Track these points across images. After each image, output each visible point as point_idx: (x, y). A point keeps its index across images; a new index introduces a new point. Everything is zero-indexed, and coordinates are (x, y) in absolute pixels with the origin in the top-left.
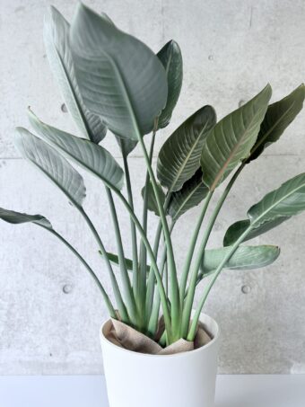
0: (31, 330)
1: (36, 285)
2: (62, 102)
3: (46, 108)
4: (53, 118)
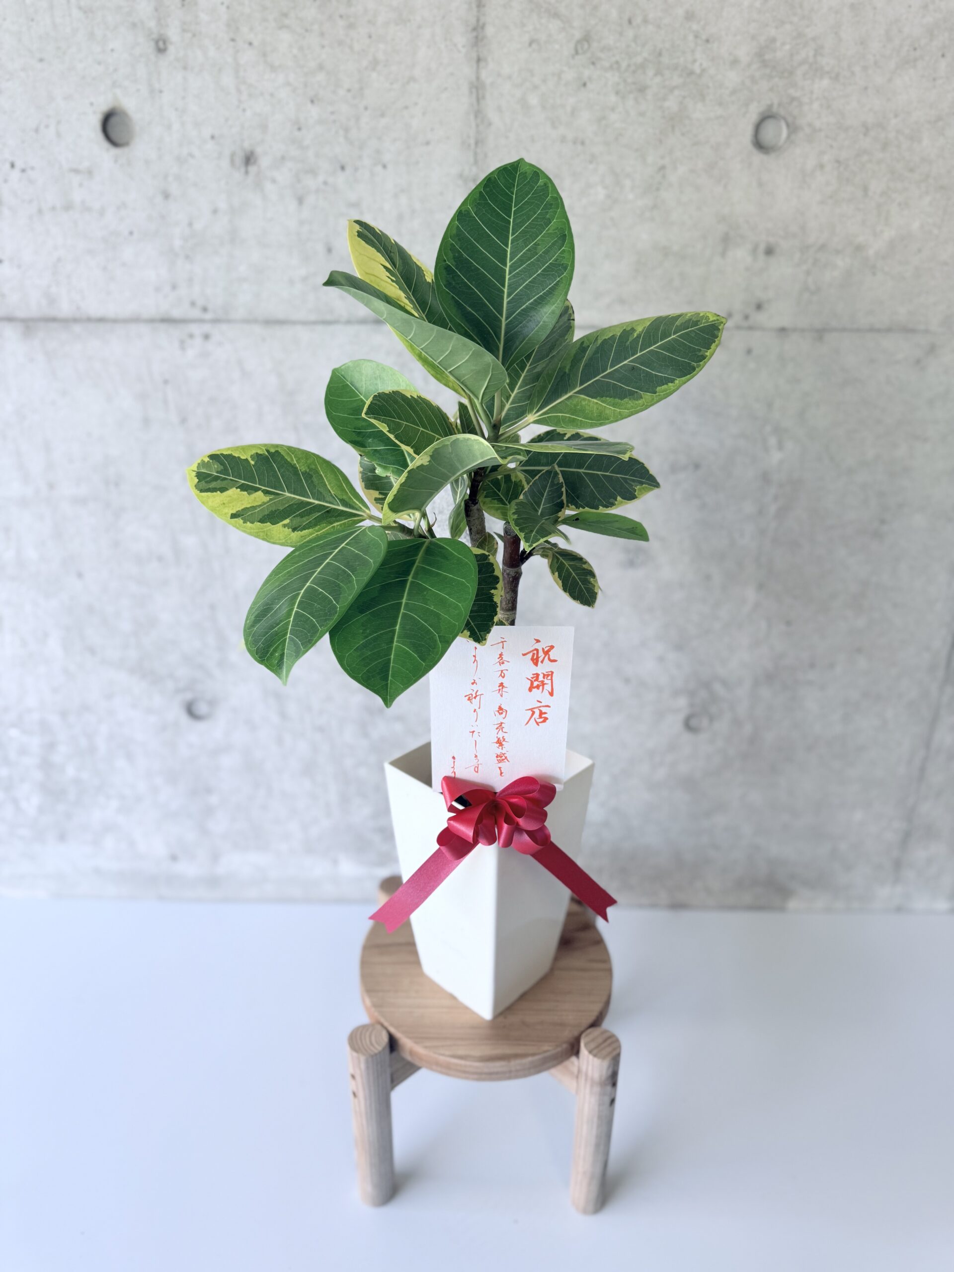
0: (114, 804)
1: (108, 697)
2: (104, 106)
3: (47, 126)
4: (76, 171)
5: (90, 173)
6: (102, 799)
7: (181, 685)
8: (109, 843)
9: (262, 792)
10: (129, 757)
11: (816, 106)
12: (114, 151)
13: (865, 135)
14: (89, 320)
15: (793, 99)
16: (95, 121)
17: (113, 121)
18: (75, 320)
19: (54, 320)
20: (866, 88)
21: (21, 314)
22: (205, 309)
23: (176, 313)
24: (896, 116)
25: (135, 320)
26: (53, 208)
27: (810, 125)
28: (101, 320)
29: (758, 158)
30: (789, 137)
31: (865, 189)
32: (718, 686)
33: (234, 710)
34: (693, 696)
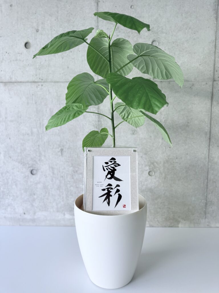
0: (11, 198)
1: (13, 169)
2: (25, 41)
3: (14, 45)
4: (19, 53)
5: (21, 54)
6: (8, 197)
7: (30, 166)
8: (9, 209)
9: (47, 195)
10: (16, 185)
11: (163, 39)
12: (27, 49)
13: (173, 43)
14: (18, 82)
15: (158, 38)
16: (24, 44)
17: (27, 44)
18: (15, 82)
19: (11, 82)
20: (172, 35)
21: (4, 81)
22: (42, 80)
23: (36, 81)
24: (179, 40)
25: (28, 82)
26: (13, 60)
27: (162, 42)
28: (21, 82)
30: (158, 44)
31: (175, 54)
32: (155, 164)
33: (42, 172)
34: (150, 166)
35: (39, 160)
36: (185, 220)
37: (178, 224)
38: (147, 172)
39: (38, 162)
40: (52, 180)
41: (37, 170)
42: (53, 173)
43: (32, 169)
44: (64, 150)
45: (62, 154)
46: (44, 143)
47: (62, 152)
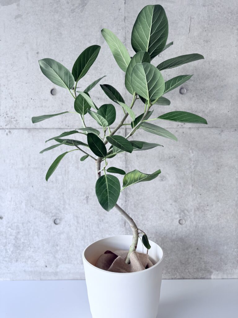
0: (32, 250)
1: (35, 219)
2: (51, 88)
3: (40, 92)
4: (44, 100)
5: (47, 100)
6: (29, 248)
7: (53, 215)
8: (29, 262)
9: (71, 246)
10: (38, 236)
11: (191, 86)
12: (52, 96)
13: (201, 91)
14: (43, 129)
15: (186, 85)
16: (50, 91)
17: (53, 91)
18: (40, 129)
19: (36, 129)
20: (200, 83)
21: (28, 128)
22: (69, 126)
23: (62, 127)
24: (207, 87)
25: (53, 129)
26: (39, 107)
27: (190, 89)
28: (46, 129)
29: (181, 95)
30: (186, 92)
31: (203, 101)
32: (186, 211)
33: (66, 222)
34: (180, 214)
35: (63, 209)
36: (217, 271)
37: (211, 275)
38: (178, 220)
39: (62, 211)
40: (76, 230)
41: (60, 220)
42: (78, 223)
43: (55, 218)
44: (90, 197)
45: (87, 202)
46: (69, 190)
47: (87, 199)
